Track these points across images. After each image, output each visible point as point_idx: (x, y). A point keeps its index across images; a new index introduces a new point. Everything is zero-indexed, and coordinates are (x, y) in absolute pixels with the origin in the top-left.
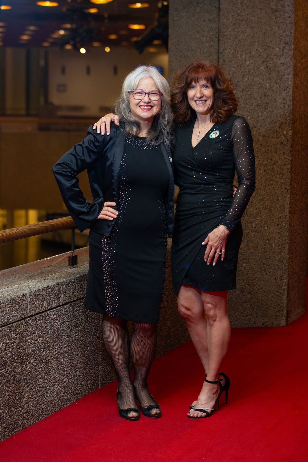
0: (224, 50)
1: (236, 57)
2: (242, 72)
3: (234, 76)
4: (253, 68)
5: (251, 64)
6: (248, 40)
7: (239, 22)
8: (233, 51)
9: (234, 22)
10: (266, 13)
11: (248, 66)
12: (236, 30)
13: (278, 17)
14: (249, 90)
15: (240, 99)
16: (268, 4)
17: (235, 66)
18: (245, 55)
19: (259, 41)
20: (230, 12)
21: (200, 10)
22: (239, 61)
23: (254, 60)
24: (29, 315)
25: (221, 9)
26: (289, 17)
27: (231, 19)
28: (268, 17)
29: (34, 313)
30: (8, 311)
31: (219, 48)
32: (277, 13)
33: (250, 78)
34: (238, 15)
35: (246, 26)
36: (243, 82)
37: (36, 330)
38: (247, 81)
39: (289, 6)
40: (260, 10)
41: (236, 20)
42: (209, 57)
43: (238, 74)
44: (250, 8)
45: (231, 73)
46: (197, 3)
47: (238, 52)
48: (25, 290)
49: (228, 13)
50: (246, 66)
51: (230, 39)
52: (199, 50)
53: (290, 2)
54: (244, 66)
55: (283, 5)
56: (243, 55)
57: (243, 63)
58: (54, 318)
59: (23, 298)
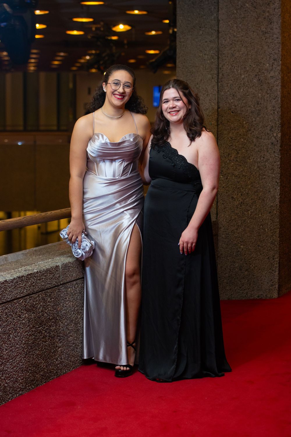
0: (222, 66)
1: (233, 72)
2: (238, 85)
3: (231, 88)
4: (247, 81)
5: (245, 78)
6: (243, 57)
7: (235, 42)
8: (230, 66)
9: (231, 42)
10: (258, 34)
11: (243, 79)
12: (233, 49)
13: (268, 38)
14: (244, 100)
15: (237, 106)
16: (259, 27)
17: (232, 79)
18: (241, 70)
19: (252, 58)
20: (227, 34)
21: (202, 33)
22: (235, 75)
23: (248, 74)
24: (62, 283)
25: (220, 31)
26: (277, 38)
27: (228, 40)
28: (260, 38)
29: (65, 281)
30: (44, 279)
31: (218, 64)
32: (266, 35)
33: (245, 89)
34: (234, 37)
35: (241, 45)
36: (239, 92)
37: (67, 296)
38: (242, 92)
39: (276, 28)
40: (252, 33)
41: (233, 41)
42: (210, 72)
43: (235, 86)
44: (244, 30)
45: (229, 84)
46: (200, 27)
47: (235, 67)
48: (58, 263)
49: (226, 35)
50: (241, 79)
51: (228, 57)
52: (202, 66)
53: (278, 26)
54: (240, 79)
55: (272, 28)
56: (238, 70)
57: (239, 77)
58: (82, 286)
59: (57, 269)
